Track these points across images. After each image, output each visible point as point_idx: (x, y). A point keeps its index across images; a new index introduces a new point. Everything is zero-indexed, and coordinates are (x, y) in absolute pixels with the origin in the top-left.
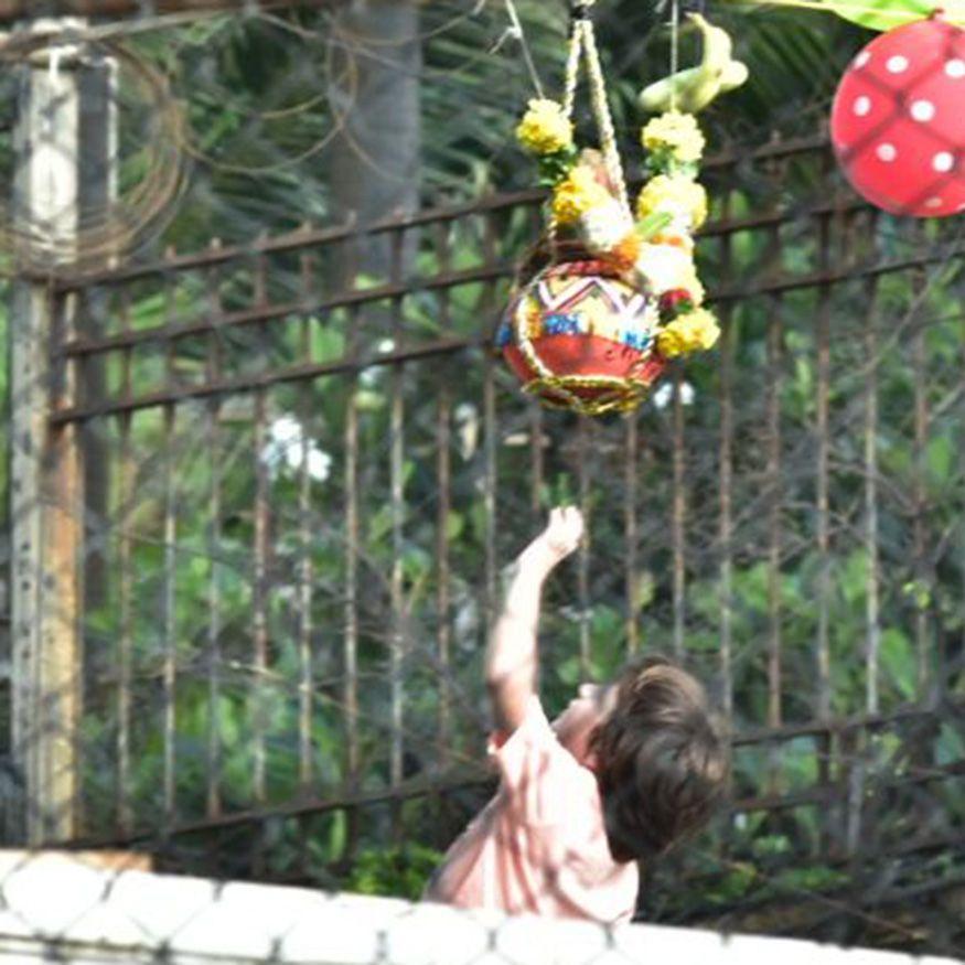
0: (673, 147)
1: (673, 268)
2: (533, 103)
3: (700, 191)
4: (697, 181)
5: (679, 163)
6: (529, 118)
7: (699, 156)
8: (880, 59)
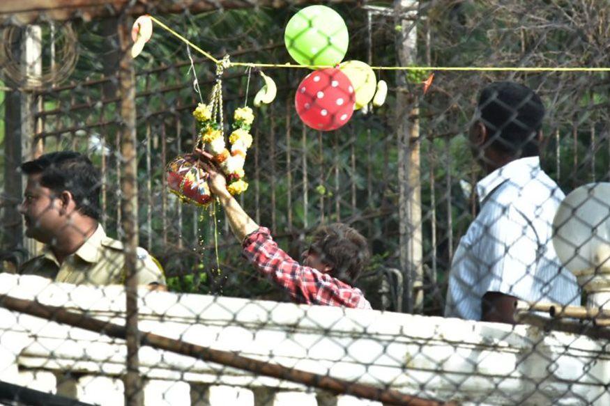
0: (244, 120)
1: (236, 165)
2: (199, 104)
3: (250, 136)
4: (249, 133)
5: (245, 125)
6: (197, 109)
7: (251, 123)
8: (312, 77)
